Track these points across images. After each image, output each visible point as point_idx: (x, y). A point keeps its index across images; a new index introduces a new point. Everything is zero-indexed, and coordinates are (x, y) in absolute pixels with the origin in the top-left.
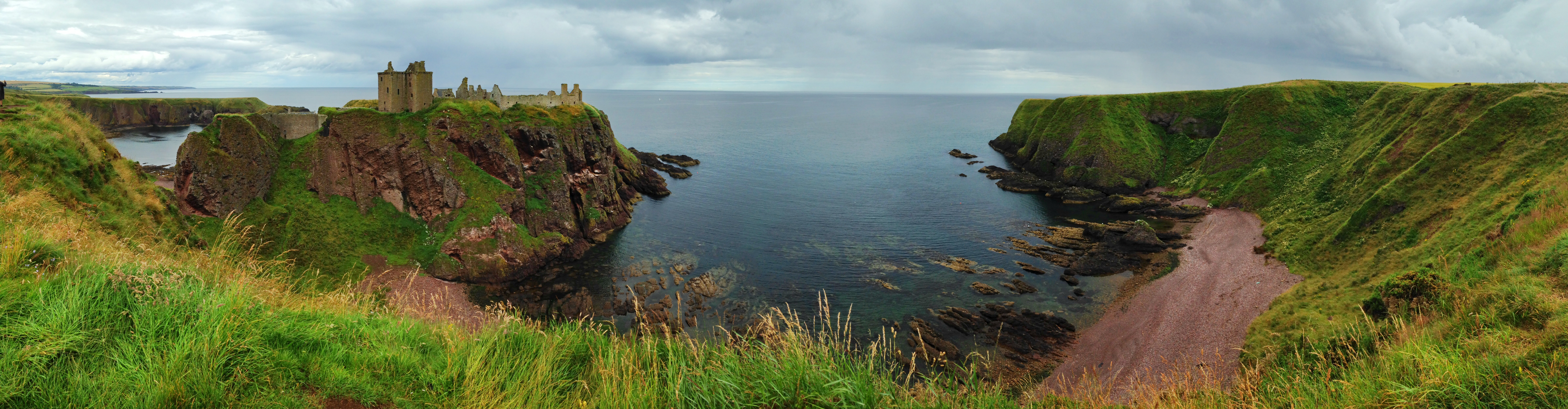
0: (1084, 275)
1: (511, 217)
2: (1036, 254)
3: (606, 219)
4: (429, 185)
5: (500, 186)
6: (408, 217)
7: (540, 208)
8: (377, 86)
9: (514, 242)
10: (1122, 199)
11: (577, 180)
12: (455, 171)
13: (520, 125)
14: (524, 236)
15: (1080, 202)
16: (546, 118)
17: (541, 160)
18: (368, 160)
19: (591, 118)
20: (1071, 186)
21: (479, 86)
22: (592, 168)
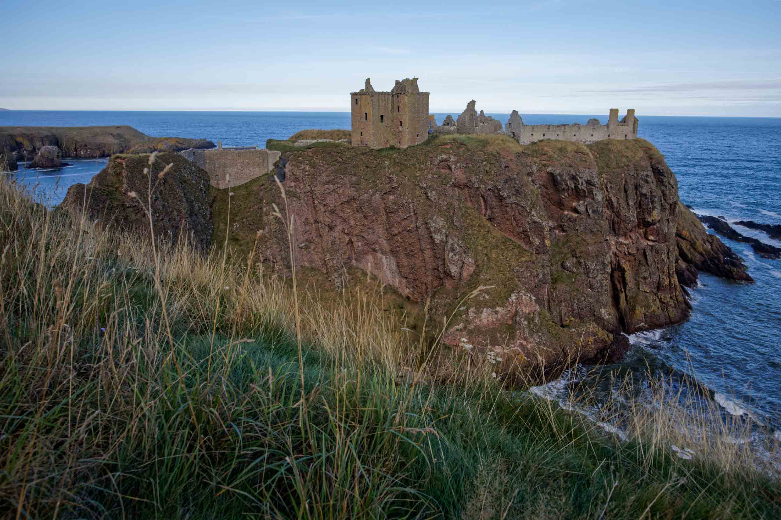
6: (396, 293)
11: (622, 249)
13: (549, 166)
16: (585, 158)
17: (574, 216)
22: (645, 233)
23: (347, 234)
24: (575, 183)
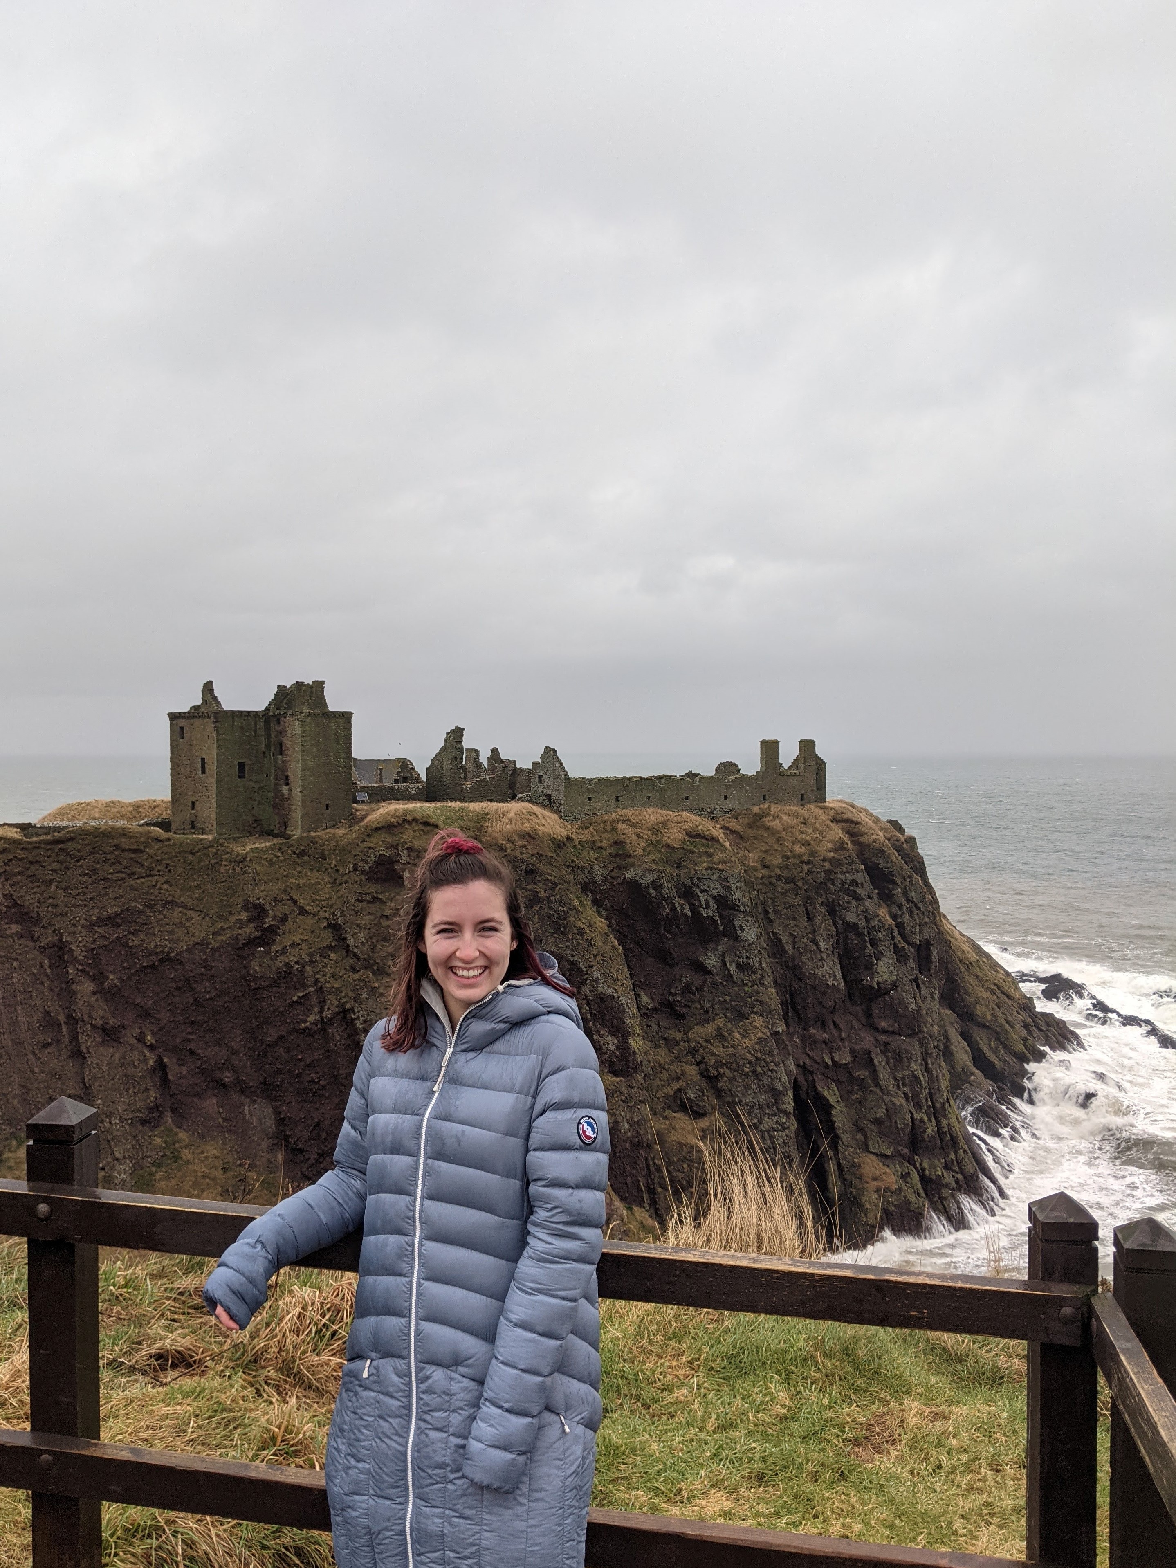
19: (860, 846)
21: (498, 752)
22: (868, 1014)
23: (151, 1047)
24: (692, 905)
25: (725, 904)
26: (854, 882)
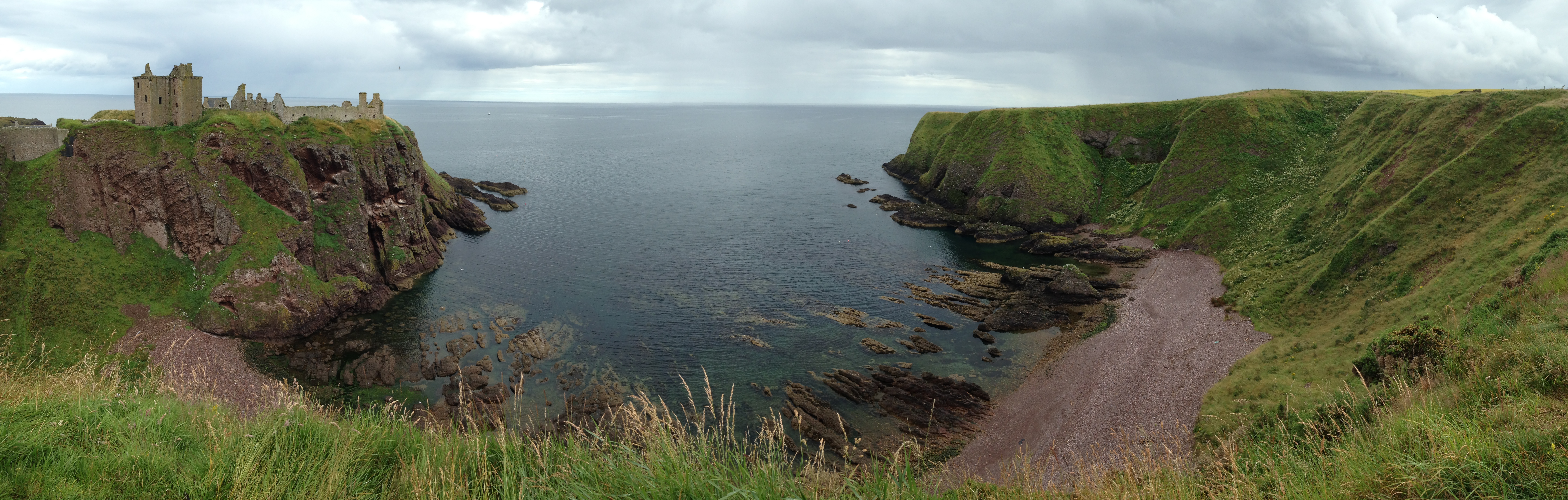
0: (1000, 331)
1: (296, 256)
2: (943, 304)
3: (413, 261)
4: (197, 216)
5: (283, 218)
6: (172, 255)
7: (332, 245)
8: (133, 94)
9: (300, 288)
10: (1049, 238)
11: (377, 212)
12: (228, 199)
13: (308, 143)
14: (312, 280)
15: (996, 241)
16: (340, 135)
17: (334, 186)
18: (124, 186)
19: (394, 135)
20: (986, 221)
21: (259, 94)
22: (396, 198)
23: (129, 204)
24: (331, 157)
25: (343, 157)
26: (392, 150)
